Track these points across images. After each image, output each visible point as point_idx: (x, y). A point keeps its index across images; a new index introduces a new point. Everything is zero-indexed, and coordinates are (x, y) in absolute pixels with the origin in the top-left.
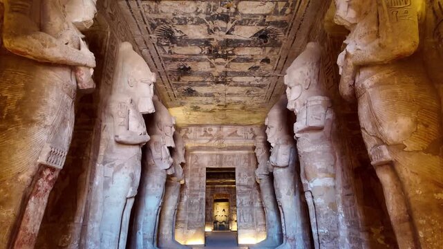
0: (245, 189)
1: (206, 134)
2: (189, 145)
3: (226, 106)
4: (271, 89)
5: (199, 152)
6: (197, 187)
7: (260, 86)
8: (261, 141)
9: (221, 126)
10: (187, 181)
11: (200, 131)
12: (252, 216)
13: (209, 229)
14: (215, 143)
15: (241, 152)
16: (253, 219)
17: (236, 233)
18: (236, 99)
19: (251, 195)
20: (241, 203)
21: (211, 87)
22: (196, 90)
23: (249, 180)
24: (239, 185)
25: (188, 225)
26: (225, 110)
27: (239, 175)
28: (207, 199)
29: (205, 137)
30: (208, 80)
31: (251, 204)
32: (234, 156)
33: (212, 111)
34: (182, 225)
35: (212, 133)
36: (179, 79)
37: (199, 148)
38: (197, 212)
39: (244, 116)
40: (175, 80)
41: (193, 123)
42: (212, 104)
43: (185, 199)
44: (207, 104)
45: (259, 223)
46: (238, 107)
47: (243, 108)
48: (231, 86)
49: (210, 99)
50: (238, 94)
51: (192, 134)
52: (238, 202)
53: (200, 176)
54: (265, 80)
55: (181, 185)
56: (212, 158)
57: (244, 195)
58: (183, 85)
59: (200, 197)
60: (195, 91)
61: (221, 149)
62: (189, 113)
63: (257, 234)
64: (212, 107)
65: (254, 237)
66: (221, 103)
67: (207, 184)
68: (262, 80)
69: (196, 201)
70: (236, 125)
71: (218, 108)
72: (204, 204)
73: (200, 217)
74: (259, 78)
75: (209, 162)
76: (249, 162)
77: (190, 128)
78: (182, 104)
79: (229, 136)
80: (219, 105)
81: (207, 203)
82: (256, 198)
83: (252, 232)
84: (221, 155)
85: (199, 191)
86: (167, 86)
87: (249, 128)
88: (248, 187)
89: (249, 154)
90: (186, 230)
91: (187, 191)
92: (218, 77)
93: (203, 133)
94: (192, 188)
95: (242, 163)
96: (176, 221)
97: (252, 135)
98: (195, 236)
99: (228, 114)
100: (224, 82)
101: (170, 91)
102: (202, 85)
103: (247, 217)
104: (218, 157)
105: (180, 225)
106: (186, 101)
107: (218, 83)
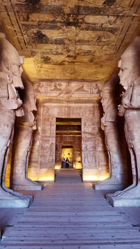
0: (90, 136)
1: (56, 89)
2: (41, 97)
3: (75, 58)
4: (122, 36)
5: (50, 104)
6: (48, 134)
7: (112, 31)
8: (108, 91)
9: (69, 81)
10: (40, 129)
11: (50, 86)
12: (95, 158)
13: (58, 167)
14: (64, 96)
15: (87, 104)
16: (96, 161)
17: (81, 171)
18: (86, 48)
19: (95, 141)
20: (86, 147)
21: (61, 31)
22: (47, 34)
23: (93, 129)
24: (85, 133)
25: (41, 165)
26: (74, 62)
27: (85, 124)
28: (56, 146)
29: (55, 91)
30: (59, 19)
31: (95, 148)
32: (80, 108)
33: (61, 64)
34: (35, 165)
35: (61, 87)
36: (28, 18)
37: (50, 101)
38: (48, 154)
39: (92, 70)
40: (24, 20)
41: (44, 77)
42: (62, 54)
43: (38, 143)
44: (57, 54)
45: (101, 164)
46: (86, 59)
47: (91, 61)
48: (82, 29)
49: (60, 48)
50: (88, 41)
51: (43, 88)
52: (83, 146)
53: (51, 125)
54: (119, 22)
55: (34, 131)
56: (61, 110)
57: (88, 141)
58: (33, 26)
59: (51, 142)
60: (44, 36)
61: (68, 102)
62: (40, 65)
63: (99, 173)
64: (62, 58)
65: (96, 175)
66: (71, 54)
67: (57, 134)
68: (115, 22)
69: (47, 145)
70: (83, 80)
71: (67, 59)
72: (54, 148)
73: (51, 158)
74: (112, 18)
75: (59, 113)
76: (94, 114)
77: (41, 83)
78: (33, 54)
79: (76, 91)
80: (68, 56)
81: (56, 148)
82: (98, 143)
83: (94, 171)
84: (69, 107)
85: (50, 137)
86: (16, 28)
87: (94, 84)
88: (91, 134)
89: (93, 107)
90: (38, 169)
91: (39, 137)
92: (69, 15)
93: (53, 88)
94: (44, 135)
95: (87, 115)
96: (30, 161)
97: (97, 90)
98: (46, 173)
99: (76, 67)
100: (76, 24)
101: (19, 35)
102: (52, 28)
103: (90, 159)
104: (67, 109)
105: (33, 164)
106: (36, 50)
107: (68, 24)
